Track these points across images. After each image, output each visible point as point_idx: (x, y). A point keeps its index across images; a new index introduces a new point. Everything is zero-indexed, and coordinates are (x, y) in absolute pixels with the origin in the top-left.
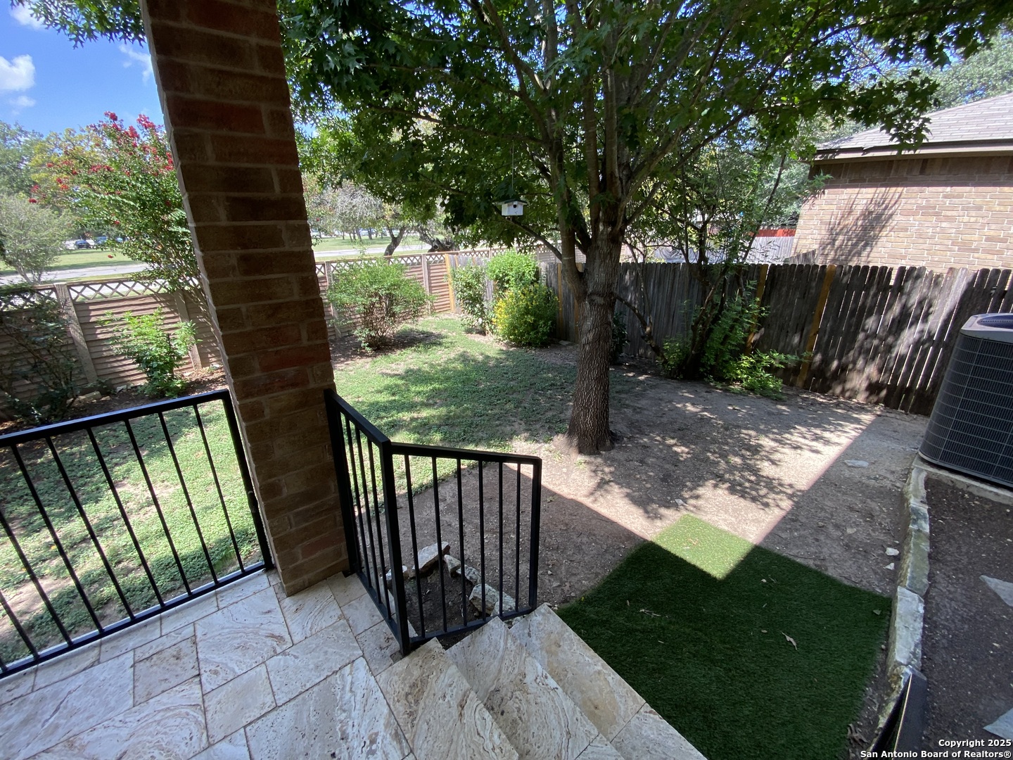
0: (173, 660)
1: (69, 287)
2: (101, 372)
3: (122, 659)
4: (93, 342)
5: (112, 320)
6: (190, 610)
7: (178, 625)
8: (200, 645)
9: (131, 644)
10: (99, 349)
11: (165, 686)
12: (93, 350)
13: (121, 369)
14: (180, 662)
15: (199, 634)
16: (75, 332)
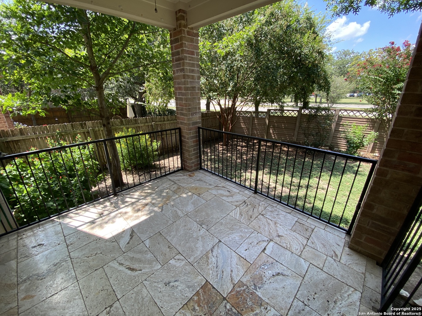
0: (305, 229)
1: (340, 110)
2: (333, 142)
3: (295, 218)
4: (337, 131)
5: (347, 125)
6: (316, 222)
7: (311, 223)
8: (313, 233)
9: (299, 217)
10: (337, 134)
11: (299, 233)
12: (335, 133)
13: (340, 143)
14: (306, 232)
15: (315, 230)
16: (333, 126)
